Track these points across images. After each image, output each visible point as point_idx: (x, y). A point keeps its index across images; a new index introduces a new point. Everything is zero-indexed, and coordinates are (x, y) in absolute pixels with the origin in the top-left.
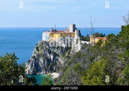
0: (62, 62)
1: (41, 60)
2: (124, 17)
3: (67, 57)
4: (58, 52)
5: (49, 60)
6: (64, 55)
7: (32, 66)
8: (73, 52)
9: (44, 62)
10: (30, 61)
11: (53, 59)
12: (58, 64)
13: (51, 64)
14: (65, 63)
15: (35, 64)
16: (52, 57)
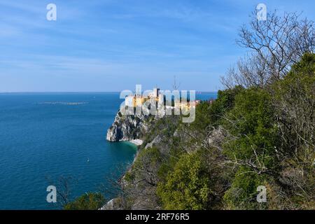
0: (146, 128)
1: (124, 126)
2: (223, 78)
3: (151, 122)
4: (142, 118)
5: (132, 126)
6: (148, 121)
7: (114, 132)
8: (158, 118)
9: (127, 128)
10: (112, 127)
11: (137, 125)
12: (141, 130)
13: (134, 130)
14: (149, 129)
15: (118, 130)
16: (135, 123)
